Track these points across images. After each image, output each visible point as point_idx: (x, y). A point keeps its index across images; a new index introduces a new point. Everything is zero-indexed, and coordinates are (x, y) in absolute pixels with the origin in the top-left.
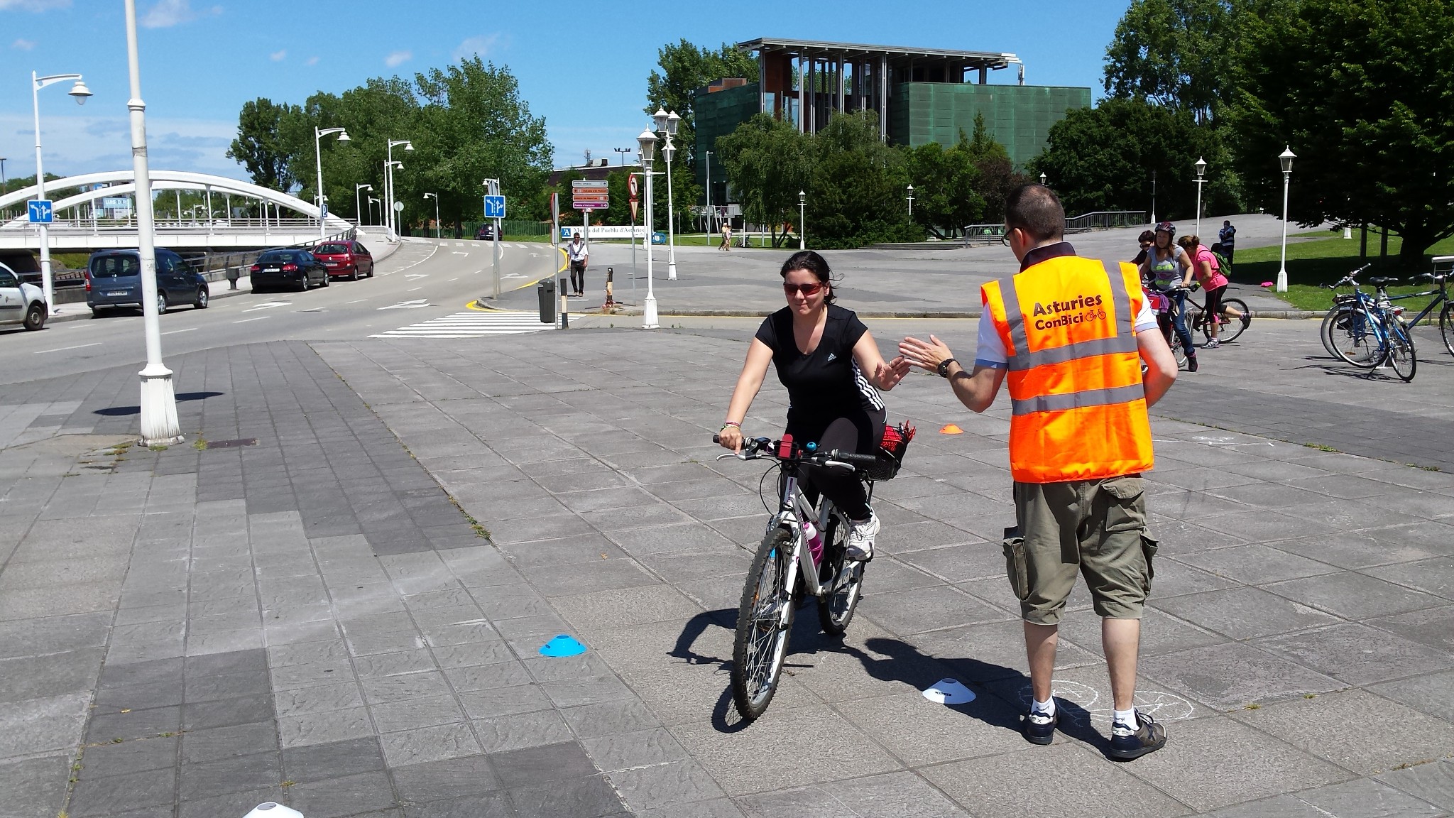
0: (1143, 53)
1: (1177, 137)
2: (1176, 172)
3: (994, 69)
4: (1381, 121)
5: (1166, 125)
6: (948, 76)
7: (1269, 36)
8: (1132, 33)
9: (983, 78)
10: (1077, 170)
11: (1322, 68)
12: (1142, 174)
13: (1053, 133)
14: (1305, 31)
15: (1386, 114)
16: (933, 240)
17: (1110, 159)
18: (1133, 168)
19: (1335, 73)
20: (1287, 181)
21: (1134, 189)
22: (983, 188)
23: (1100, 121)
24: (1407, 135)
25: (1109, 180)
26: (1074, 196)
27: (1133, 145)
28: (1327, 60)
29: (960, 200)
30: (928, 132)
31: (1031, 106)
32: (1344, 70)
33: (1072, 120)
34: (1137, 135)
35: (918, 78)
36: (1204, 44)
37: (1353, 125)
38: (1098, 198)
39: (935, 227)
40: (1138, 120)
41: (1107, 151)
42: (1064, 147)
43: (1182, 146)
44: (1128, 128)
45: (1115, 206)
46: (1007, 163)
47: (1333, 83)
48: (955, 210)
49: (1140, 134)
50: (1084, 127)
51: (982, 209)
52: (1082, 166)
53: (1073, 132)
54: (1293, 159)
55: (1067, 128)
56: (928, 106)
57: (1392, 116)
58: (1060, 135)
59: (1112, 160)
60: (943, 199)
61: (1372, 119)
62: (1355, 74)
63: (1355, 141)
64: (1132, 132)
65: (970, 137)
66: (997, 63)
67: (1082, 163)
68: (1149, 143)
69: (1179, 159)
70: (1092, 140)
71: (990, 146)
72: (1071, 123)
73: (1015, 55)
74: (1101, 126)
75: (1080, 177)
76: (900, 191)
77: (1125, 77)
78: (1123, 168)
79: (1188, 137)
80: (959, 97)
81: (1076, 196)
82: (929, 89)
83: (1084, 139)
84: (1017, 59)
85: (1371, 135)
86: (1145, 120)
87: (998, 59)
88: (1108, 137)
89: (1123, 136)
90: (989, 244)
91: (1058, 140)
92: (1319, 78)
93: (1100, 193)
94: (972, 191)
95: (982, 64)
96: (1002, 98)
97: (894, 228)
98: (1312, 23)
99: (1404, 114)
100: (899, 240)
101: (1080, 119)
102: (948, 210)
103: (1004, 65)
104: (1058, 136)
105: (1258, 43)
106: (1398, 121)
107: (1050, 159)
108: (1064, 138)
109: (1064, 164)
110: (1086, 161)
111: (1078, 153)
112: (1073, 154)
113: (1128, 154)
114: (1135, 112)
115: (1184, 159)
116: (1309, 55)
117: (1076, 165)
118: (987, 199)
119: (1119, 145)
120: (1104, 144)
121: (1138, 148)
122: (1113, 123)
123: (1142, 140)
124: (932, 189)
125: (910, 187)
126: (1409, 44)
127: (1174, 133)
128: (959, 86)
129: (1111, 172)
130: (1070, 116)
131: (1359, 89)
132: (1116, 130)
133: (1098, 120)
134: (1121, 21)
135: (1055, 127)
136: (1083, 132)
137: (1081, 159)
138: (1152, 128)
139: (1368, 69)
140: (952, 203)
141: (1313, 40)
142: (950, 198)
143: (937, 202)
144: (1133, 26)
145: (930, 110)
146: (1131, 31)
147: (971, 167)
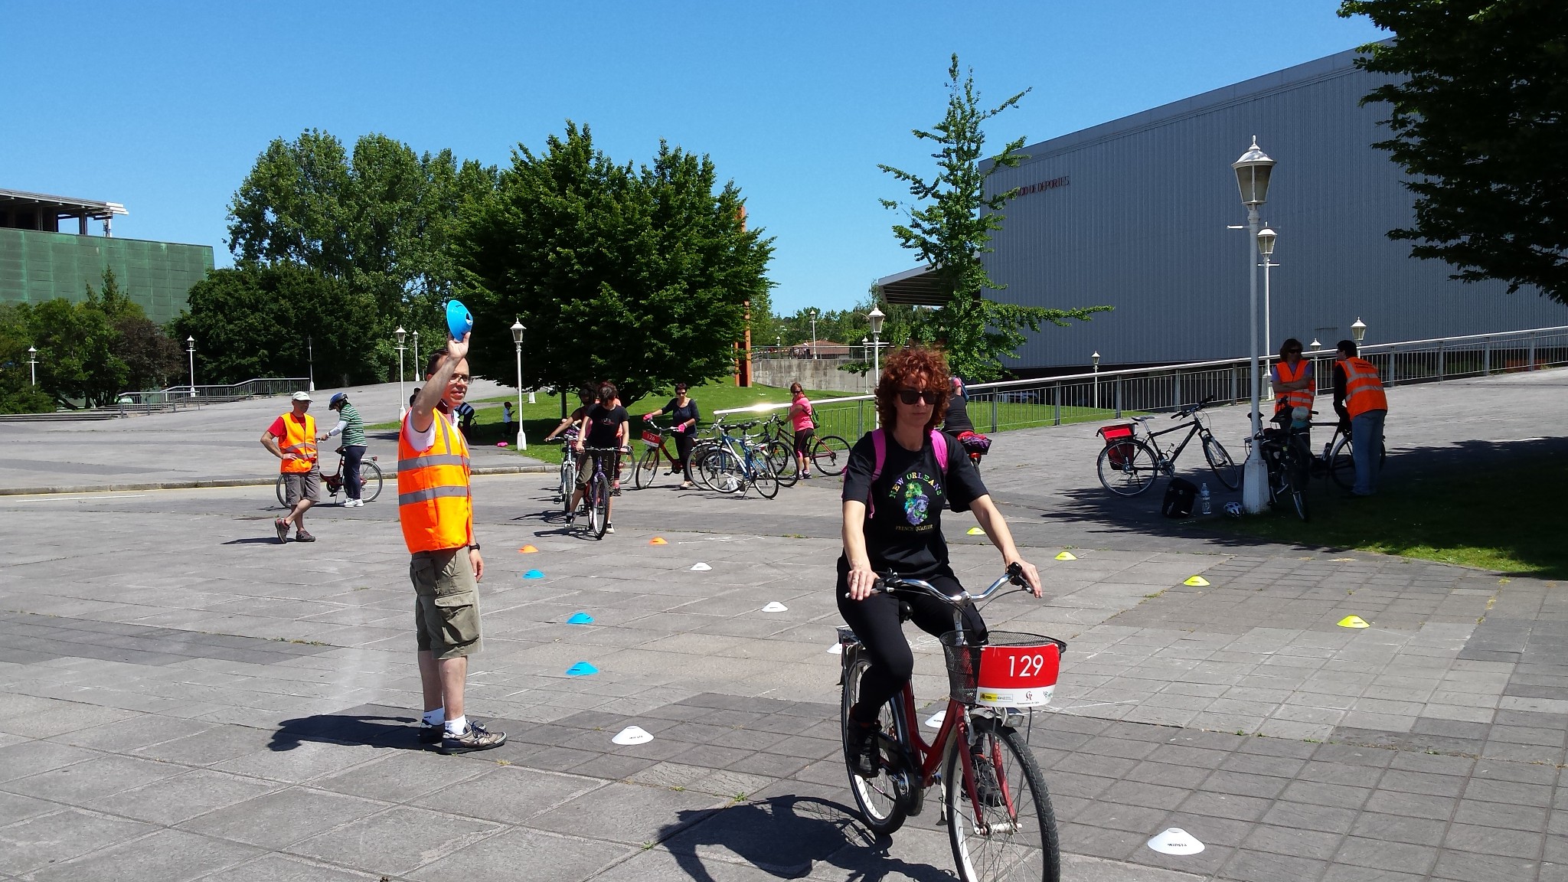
0: (270, 217)
1: (331, 303)
2: (333, 338)
3: (96, 219)
4: (592, 300)
5: (320, 290)
6: (40, 221)
7: (484, 220)
8: (258, 193)
9: (83, 228)
10: (226, 334)
11: (537, 252)
12: (298, 340)
13: (194, 293)
14: (519, 218)
15: (596, 294)
16: (62, 411)
17: (263, 323)
18: (288, 333)
19: (551, 256)
20: (519, 350)
21: (291, 355)
22: (123, 352)
23: (248, 283)
24: (611, 312)
25: (265, 346)
26: (225, 362)
27: (287, 311)
28: (543, 244)
29: (95, 363)
30: (20, 286)
31: (146, 263)
32: (558, 254)
33: (215, 280)
34: (290, 300)
36: (338, 210)
37: (569, 303)
38: (252, 365)
39: (63, 396)
40: (289, 284)
41: (258, 315)
42: (208, 309)
43: (337, 313)
44: (279, 292)
45: (272, 372)
46: (149, 326)
47: (550, 265)
48: (90, 376)
49: (293, 297)
50: (230, 289)
51: (125, 374)
52: (231, 330)
53: (219, 293)
54: (524, 331)
55: (210, 290)
56: (19, 256)
57: (600, 296)
58: (202, 296)
60: (75, 363)
61: (584, 298)
62: (568, 258)
63: (570, 318)
64: (284, 297)
65: (99, 293)
66: (101, 213)
67: (231, 326)
68: (304, 308)
69: (336, 325)
70: (240, 303)
71: (125, 305)
72: (214, 284)
73: (122, 206)
74: (249, 289)
75: (230, 341)
76: (22, 353)
77: (253, 238)
78: (277, 334)
79: (345, 304)
80: (58, 248)
81: (228, 362)
82: (19, 237)
83: (231, 301)
84: (124, 210)
85: (582, 314)
86: (298, 284)
87: (102, 209)
88: (257, 301)
89: (276, 300)
90: (149, 414)
91: (200, 301)
92: (535, 260)
93: (255, 359)
94: (109, 355)
95: (80, 212)
96: (110, 252)
97: (16, 397)
98: (524, 212)
99: (610, 295)
100: (25, 410)
101: (225, 280)
102: (83, 376)
103: (109, 215)
104: (201, 298)
105: (473, 225)
106: (603, 301)
107: (193, 321)
108: (208, 299)
109: (210, 327)
110: (236, 325)
111: (225, 316)
112: (220, 316)
113: (281, 318)
114: (286, 276)
115: (341, 326)
116: (523, 239)
117: (224, 329)
118: (128, 363)
119: (272, 310)
120: (254, 308)
121: (292, 313)
122: (262, 287)
123: (295, 304)
124: (60, 352)
125: (32, 349)
126: (609, 235)
127: (330, 300)
128: (55, 236)
129: (265, 336)
130: (212, 276)
131: (572, 271)
132: (267, 294)
133: (245, 283)
134: (247, 180)
135: (197, 288)
136: (229, 294)
137: (230, 322)
138: (305, 292)
139: (579, 256)
140: (86, 367)
141: (526, 225)
142: (83, 363)
143: (67, 367)
144: (259, 185)
145: (22, 261)
146: (258, 190)
147: (108, 329)
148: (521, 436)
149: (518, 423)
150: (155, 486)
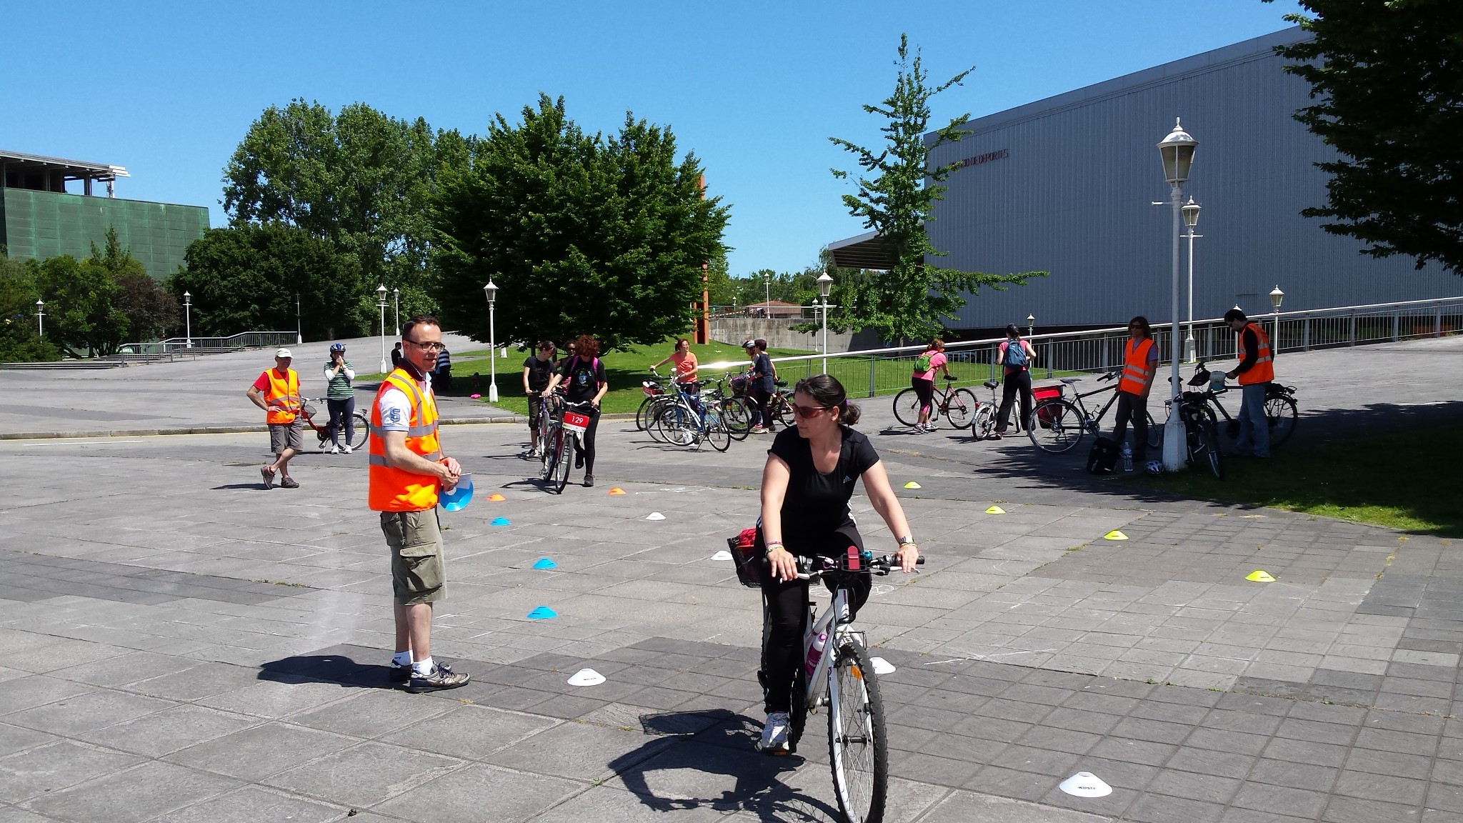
0: (262, 180)
1: (318, 262)
2: (319, 294)
3: (99, 181)
4: (561, 262)
5: (307, 249)
6: (48, 183)
7: (460, 186)
8: (252, 158)
9: (87, 190)
10: (220, 289)
11: (510, 216)
12: (287, 296)
13: (190, 251)
14: (493, 185)
15: (565, 256)
16: (67, 360)
17: (254, 280)
18: (278, 289)
19: (524, 220)
20: (492, 309)
21: (280, 310)
22: (125, 306)
23: (240, 242)
24: (578, 273)
25: (256, 301)
26: (219, 316)
27: (277, 268)
28: (515, 209)
29: (98, 315)
30: (29, 243)
31: (146, 222)
32: (530, 218)
33: (210, 239)
34: (279, 259)
35: (12, 184)
36: (325, 175)
37: (539, 264)
38: (244, 319)
39: (69, 346)
40: (279, 244)
41: (249, 272)
42: (203, 266)
43: (323, 271)
44: (269, 252)
45: (262, 325)
46: (149, 282)
47: (522, 228)
48: (94, 327)
49: (282, 256)
50: (224, 247)
51: (126, 326)
52: (225, 286)
53: (213, 251)
54: (496, 290)
55: (205, 248)
56: (28, 215)
57: (568, 258)
58: (198, 254)
59: (256, 281)
60: (80, 316)
61: (554, 259)
62: (539, 222)
63: (539, 278)
64: (274, 255)
65: (103, 251)
66: (105, 175)
67: (225, 283)
68: (292, 266)
69: (322, 283)
70: (234, 261)
71: (126, 262)
72: (210, 243)
73: (124, 169)
74: (242, 247)
75: (223, 297)
76: (30, 306)
77: (246, 200)
78: (268, 290)
79: (330, 263)
80: (65, 208)
81: (221, 315)
82: (28, 197)
83: (225, 259)
84: (127, 173)
85: (552, 274)
86: (287, 244)
87: (106, 171)
88: (249, 259)
89: (266, 259)
90: (148, 363)
91: (196, 259)
92: (508, 224)
93: (247, 313)
94: (112, 308)
95: (85, 175)
96: (113, 212)
97: (25, 346)
98: (498, 179)
99: (578, 257)
100: (33, 359)
101: (219, 239)
102: (87, 328)
103: (112, 177)
104: (197, 255)
105: (450, 190)
106: (572, 263)
107: (190, 278)
108: (203, 257)
109: (206, 283)
110: (229, 281)
111: (219, 272)
112: (215, 273)
113: (272, 276)
114: (276, 236)
115: (327, 283)
116: (496, 204)
117: (218, 285)
118: (129, 316)
119: (263, 267)
120: (246, 265)
121: (281, 271)
122: (254, 246)
123: (284, 263)
124: (65, 306)
125: (40, 302)
126: (577, 202)
127: (316, 259)
128: (62, 196)
129: (256, 292)
130: (207, 235)
131: (542, 235)
132: (258, 252)
133: (238, 242)
134: (241, 145)
135: (193, 246)
136: (223, 252)
137: (224, 278)
138: (294, 251)
139: (549, 220)
140: (90, 319)
141: (500, 191)
142: (87, 315)
143: (72, 319)
144: (252, 151)
145: (31, 219)
146: (251, 155)
147: (110, 284)
148: (493, 389)
149: (491, 376)
150: (152, 433)
